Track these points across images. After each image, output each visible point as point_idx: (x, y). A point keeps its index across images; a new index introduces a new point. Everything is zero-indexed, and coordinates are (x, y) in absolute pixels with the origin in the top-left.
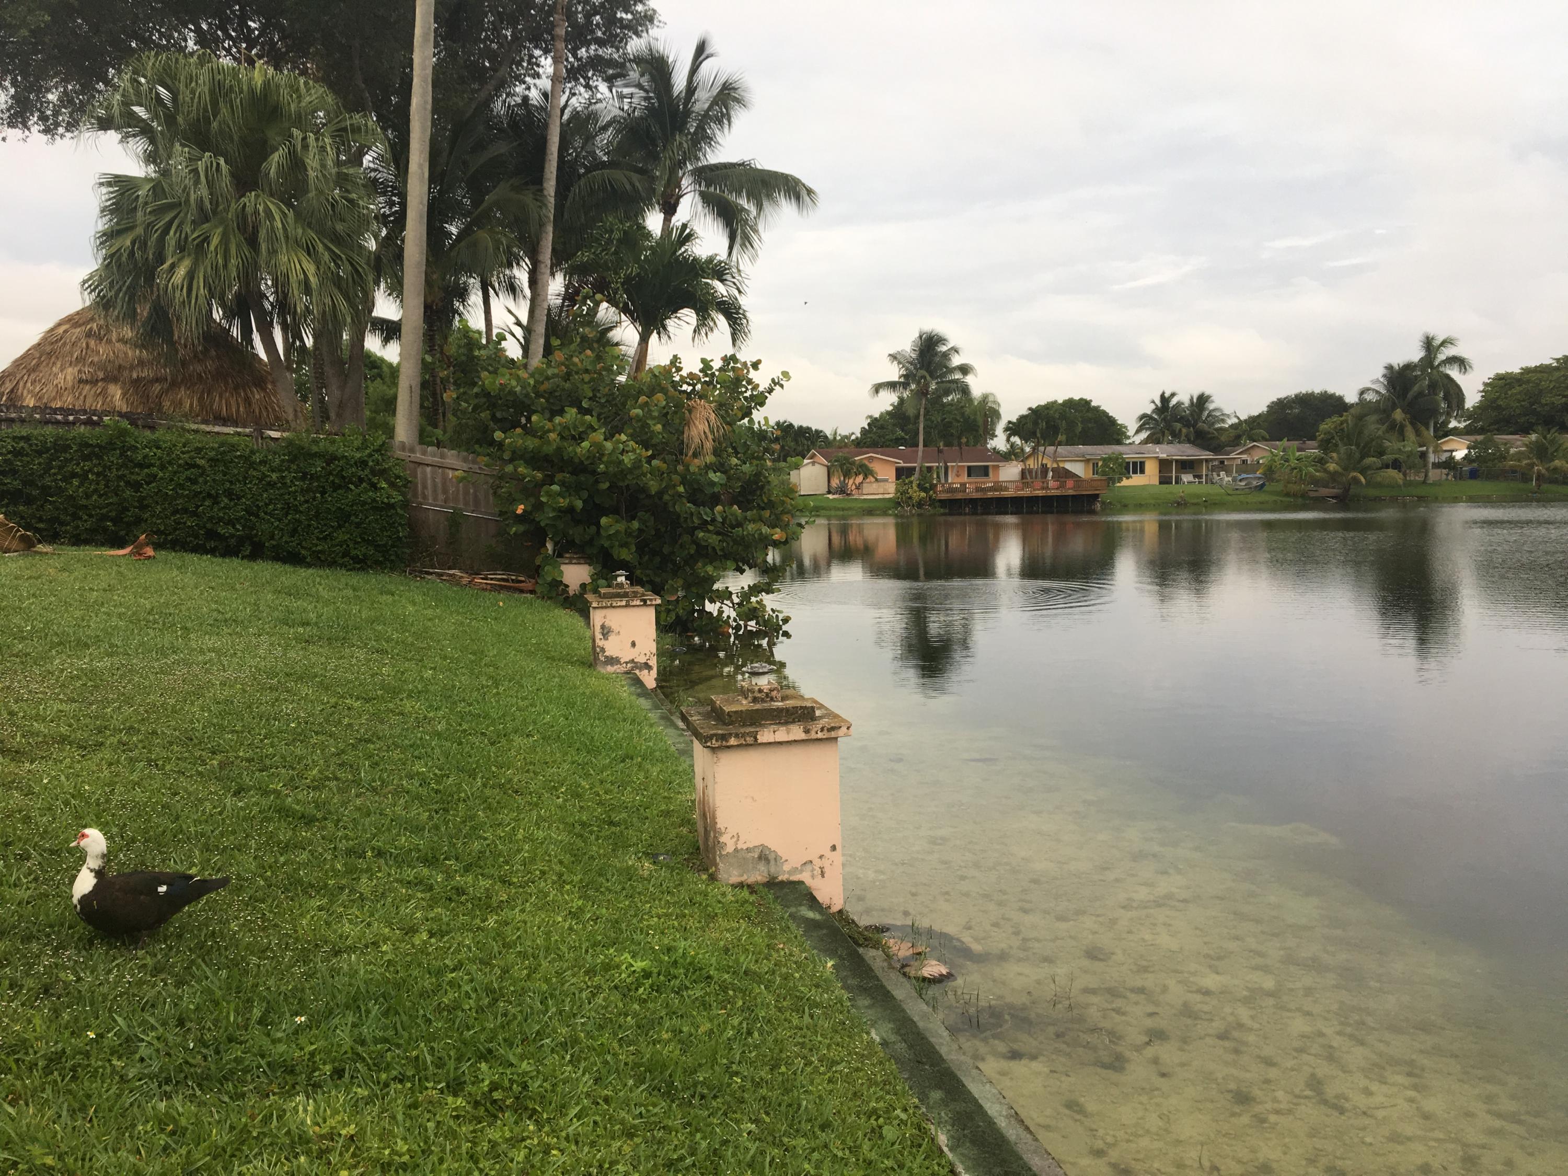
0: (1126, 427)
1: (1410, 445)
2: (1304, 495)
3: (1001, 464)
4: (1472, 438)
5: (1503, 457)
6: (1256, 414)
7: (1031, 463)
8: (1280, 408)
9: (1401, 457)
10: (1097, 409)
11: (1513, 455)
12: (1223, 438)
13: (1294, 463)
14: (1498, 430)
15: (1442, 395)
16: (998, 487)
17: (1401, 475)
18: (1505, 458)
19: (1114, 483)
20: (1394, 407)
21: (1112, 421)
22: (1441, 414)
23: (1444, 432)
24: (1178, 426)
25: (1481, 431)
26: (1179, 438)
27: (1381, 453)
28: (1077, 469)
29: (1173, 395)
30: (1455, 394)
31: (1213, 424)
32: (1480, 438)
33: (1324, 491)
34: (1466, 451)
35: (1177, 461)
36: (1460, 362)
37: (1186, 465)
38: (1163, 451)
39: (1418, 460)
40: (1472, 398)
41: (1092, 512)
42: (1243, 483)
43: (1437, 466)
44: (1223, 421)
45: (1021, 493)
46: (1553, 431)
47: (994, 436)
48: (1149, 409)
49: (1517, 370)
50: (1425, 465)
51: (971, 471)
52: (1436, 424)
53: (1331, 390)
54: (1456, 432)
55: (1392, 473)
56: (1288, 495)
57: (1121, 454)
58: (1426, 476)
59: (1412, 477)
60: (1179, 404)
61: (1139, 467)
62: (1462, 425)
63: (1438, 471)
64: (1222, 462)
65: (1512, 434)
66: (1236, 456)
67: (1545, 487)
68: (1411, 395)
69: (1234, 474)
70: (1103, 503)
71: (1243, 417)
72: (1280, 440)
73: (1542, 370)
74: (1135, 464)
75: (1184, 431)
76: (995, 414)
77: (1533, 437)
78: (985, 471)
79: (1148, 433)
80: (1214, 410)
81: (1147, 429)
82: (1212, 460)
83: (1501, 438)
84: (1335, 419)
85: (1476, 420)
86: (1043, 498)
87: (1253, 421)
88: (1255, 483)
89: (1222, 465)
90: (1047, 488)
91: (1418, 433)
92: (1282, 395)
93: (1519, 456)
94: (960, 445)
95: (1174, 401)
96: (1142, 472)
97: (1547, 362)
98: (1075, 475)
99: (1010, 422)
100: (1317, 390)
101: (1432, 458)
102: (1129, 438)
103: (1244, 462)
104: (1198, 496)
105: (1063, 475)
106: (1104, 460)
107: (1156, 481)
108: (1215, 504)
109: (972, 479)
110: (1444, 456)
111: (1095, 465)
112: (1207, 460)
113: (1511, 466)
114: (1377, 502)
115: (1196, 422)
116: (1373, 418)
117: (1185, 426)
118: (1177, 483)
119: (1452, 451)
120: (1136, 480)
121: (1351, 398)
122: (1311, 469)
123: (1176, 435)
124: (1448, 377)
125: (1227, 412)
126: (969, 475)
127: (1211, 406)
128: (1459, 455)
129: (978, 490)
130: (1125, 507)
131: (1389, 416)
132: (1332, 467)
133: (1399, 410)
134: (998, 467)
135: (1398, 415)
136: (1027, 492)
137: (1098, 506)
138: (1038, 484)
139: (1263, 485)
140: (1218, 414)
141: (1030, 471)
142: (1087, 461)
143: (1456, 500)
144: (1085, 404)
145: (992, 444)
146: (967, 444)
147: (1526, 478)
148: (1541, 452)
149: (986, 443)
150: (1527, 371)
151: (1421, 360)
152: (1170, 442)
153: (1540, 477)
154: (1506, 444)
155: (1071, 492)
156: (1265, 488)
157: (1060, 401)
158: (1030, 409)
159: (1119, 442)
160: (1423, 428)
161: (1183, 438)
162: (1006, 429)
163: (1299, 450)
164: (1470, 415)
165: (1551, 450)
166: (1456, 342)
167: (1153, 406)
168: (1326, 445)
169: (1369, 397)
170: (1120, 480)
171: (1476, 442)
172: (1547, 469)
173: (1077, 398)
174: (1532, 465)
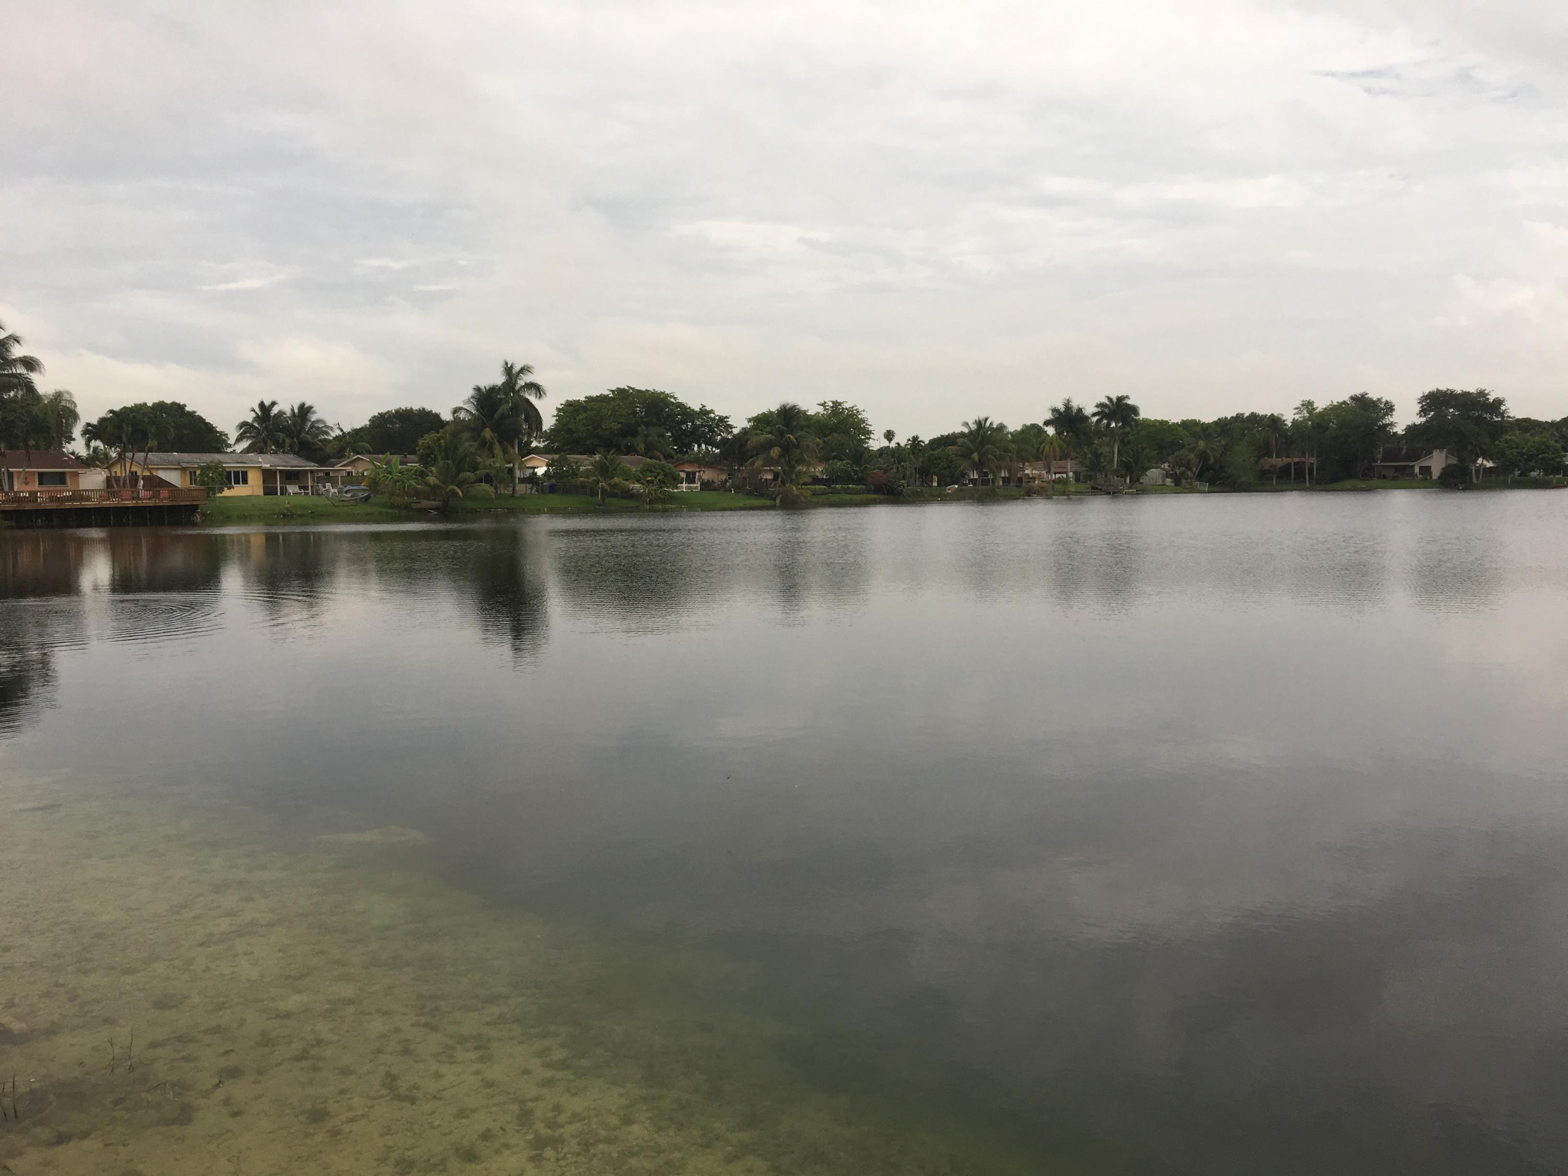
0: (226, 435)
1: (499, 462)
2: (407, 507)
3: (80, 471)
4: (550, 457)
5: (575, 474)
6: (359, 427)
7: (118, 470)
8: (381, 421)
9: (493, 472)
10: (192, 414)
11: (583, 472)
12: (328, 450)
13: (396, 476)
14: (570, 449)
15: (523, 417)
16: (78, 495)
17: (493, 489)
18: (576, 475)
19: (214, 494)
20: (484, 426)
21: (210, 428)
22: (523, 435)
23: (527, 451)
24: (281, 435)
25: (557, 451)
26: (283, 447)
27: (475, 468)
28: (173, 478)
29: (274, 404)
30: (534, 417)
31: (316, 435)
32: (556, 457)
33: (425, 503)
34: (545, 468)
35: (281, 471)
36: (537, 389)
37: (291, 476)
38: (266, 461)
39: (506, 476)
40: (548, 422)
41: (194, 525)
42: (349, 495)
43: (523, 481)
44: (327, 433)
45: (106, 503)
46: (612, 451)
47: (70, 439)
48: (250, 418)
49: (582, 399)
50: (513, 481)
51: (42, 478)
52: (520, 443)
53: (428, 408)
54: (537, 451)
55: (485, 486)
56: (392, 506)
57: (220, 463)
58: (514, 490)
59: (502, 491)
60: (281, 413)
61: (241, 478)
62: (542, 445)
63: (523, 485)
64: (327, 474)
65: (581, 454)
66: (341, 468)
67: (607, 500)
68: (497, 415)
69: (340, 486)
70: (204, 514)
71: (347, 429)
72: (383, 453)
73: (602, 399)
74: (236, 473)
75: (288, 441)
76: (71, 415)
77: (597, 457)
78: (61, 479)
79: (249, 442)
80: (318, 421)
81: (248, 438)
82: (317, 471)
83: (572, 457)
84: (433, 435)
85: (552, 441)
86: (134, 508)
87: (356, 433)
88: (360, 495)
89: (327, 477)
90: (138, 498)
91: (505, 451)
92: (384, 410)
93: (587, 474)
94: (27, 447)
95: (275, 410)
96: (245, 481)
97: (606, 393)
98: (168, 485)
99: (88, 424)
100: (416, 407)
101: (518, 474)
102: (230, 446)
103: (349, 473)
104: (304, 507)
105: (155, 483)
106: (202, 468)
107: (259, 491)
108: (322, 515)
109: (44, 488)
110: (528, 473)
111: (193, 474)
112: (312, 471)
113: (581, 482)
114: (471, 514)
115: (299, 432)
116: (466, 435)
117: (288, 436)
118: (282, 494)
119: (534, 468)
120: (239, 491)
121: (447, 416)
122: (412, 482)
123: (280, 446)
124: (527, 401)
125: (330, 424)
126: (41, 483)
127: (314, 418)
128: (541, 471)
129: (52, 499)
130: (227, 519)
131: (479, 434)
132: (432, 480)
133: (488, 429)
134: (77, 474)
135: (487, 433)
136: (114, 502)
137: (198, 518)
138: (127, 493)
139: (368, 497)
140: (321, 425)
141: (117, 479)
142: (184, 469)
143: (539, 512)
144: (178, 408)
145: (69, 448)
146: (37, 447)
147: (593, 493)
148: (604, 470)
149: (61, 447)
150: (590, 399)
151: (504, 383)
152: (275, 453)
153: (604, 491)
154: (576, 463)
155: (166, 503)
156: (371, 500)
157: (150, 404)
158: (111, 411)
159: (219, 451)
160: (509, 447)
161: (287, 448)
162: (84, 433)
163: (402, 463)
164: (547, 436)
165: (611, 469)
166: (532, 370)
167: (253, 415)
168: (426, 460)
169: (462, 415)
170: (221, 490)
171: (552, 460)
172: (609, 485)
173: (168, 401)
174: (598, 482)
